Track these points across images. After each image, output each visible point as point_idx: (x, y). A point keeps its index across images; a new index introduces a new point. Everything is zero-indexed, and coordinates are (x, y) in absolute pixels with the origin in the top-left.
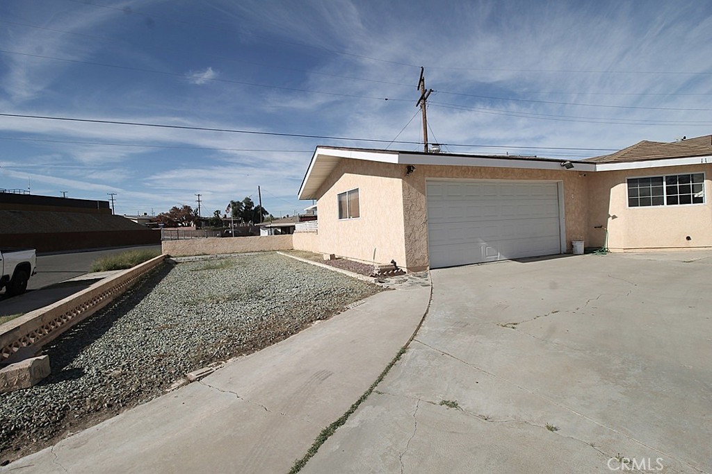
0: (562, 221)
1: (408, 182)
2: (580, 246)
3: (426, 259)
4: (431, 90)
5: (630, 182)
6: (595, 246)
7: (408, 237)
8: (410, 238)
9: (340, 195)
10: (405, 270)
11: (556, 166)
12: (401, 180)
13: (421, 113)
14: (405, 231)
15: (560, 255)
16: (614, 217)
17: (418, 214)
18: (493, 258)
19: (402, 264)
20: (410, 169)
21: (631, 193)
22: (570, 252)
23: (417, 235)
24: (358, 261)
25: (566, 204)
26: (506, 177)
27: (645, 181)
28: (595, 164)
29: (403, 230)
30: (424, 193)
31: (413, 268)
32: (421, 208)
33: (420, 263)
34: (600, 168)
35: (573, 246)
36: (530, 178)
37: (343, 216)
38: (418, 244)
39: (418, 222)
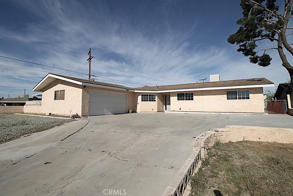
0: (127, 104)
1: (84, 90)
2: (131, 111)
3: (88, 113)
4: (93, 57)
5: (142, 95)
6: (134, 111)
7: (82, 106)
8: (83, 107)
9: (55, 91)
10: (81, 116)
11: (125, 90)
12: (82, 89)
13: (89, 64)
14: (82, 104)
15: (126, 113)
16: (139, 104)
17: (86, 100)
18: (108, 114)
19: (80, 114)
20: (85, 86)
21: (142, 98)
22: (128, 113)
23: (86, 106)
24: (62, 115)
25: (128, 100)
26: (113, 91)
27: (145, 95)
28: (134, 90)
29: (81, 104)
30: (89, 94)
31: (83, 115)
32: (87, 98)
33: (86, 114)
34: (136, 91)
35: (129, 111)
36: (119, 92)
37: (56, 99)
38: (86, 109)
39: (86, 102)
